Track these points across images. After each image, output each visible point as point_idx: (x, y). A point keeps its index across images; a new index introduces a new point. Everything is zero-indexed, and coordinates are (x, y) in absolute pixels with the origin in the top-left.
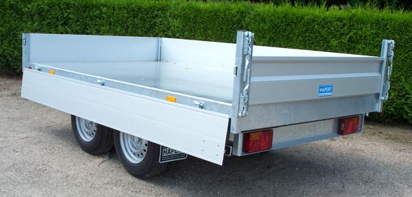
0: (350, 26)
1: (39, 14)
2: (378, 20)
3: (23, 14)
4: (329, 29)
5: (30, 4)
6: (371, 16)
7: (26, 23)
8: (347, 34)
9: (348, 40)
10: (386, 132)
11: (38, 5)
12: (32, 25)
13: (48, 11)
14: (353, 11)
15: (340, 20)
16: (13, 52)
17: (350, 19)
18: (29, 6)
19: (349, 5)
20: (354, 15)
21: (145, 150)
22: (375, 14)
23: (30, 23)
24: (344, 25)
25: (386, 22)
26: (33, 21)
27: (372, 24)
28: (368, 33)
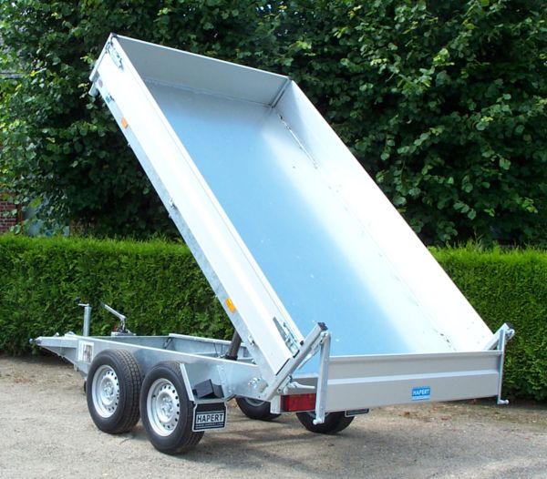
1: (35, 266)
3: (13, 266)
5: (23, 253)
7: (16, 278)
12: (24, 281)
13: (47, 262)
18: (21, 256)
21: (176, 420)
23: (21, 278)
25: (493, 265)
26: (26, 277)
27: (475, 268)
28: (472, 281)
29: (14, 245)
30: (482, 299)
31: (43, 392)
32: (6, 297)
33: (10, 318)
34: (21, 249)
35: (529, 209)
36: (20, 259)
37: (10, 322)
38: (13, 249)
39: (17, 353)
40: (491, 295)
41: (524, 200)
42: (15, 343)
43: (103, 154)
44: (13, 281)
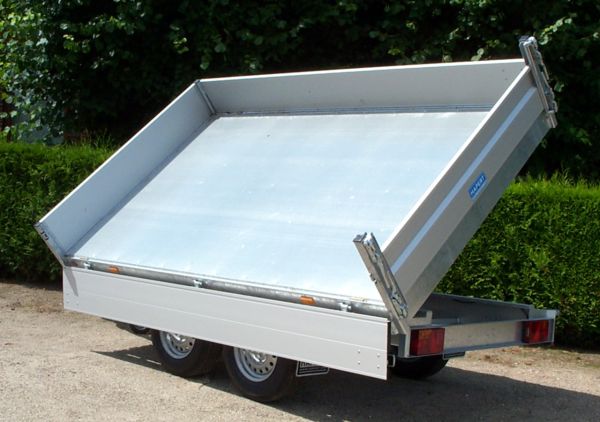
0: (532, 206)
1: (56, 179)
2: (570, 199)
3: (29, 178)
4: (502, 210)
5: (42, 163)
6: (561, 193)
7: (33, 193)
8: (529, 217)
9: (530, 227)
10: (586, 358)
11: (56, 167)
12: (43, 197)
13: (71, 175)
14: (536, 185)
15: (518, 197)
16: (8, 238)
17: (532, 196)
18: (39, 167)
19: (529, 177)
20: (537, 192)
21: (271, 364)
22: (566, 190)
23: (40, 193)
24: (523, 205)
25: (581, 201)
26: (46, 191)
27: (562, 203)
28: (557, 217)
29: (31, 155)
30: (568, 236)
31: (75, 325)
32: (21, 213)
33: (26, 237)
34: (40, 159)
35: (583, 140)
36: (39, 171)
37: (26, 242)
38: (30, 159)
39: (31, 278)
40: (577, 233)
41: (578, 130)
42: (29, 267)
43: (126, 55)
44: (29, 196)
